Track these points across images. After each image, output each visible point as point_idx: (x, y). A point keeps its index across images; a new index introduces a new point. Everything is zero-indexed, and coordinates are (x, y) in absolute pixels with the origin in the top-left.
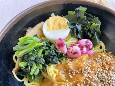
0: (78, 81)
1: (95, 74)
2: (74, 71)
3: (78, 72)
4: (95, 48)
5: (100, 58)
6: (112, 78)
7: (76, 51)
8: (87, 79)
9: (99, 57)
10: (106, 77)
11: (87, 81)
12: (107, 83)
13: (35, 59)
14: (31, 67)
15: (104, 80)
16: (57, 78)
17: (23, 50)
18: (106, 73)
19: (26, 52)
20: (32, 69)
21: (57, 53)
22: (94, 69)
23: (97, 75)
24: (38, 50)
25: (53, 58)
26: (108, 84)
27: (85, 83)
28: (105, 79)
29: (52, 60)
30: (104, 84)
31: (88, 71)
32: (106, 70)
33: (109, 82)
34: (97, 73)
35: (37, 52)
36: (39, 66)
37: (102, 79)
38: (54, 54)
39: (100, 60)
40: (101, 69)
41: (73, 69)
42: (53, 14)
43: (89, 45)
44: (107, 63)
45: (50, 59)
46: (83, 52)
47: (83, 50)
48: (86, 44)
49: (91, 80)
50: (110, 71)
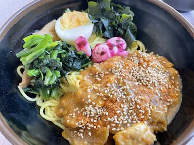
0: (107, 81)
1: (130, 73)
2: (103, 72)
3: (108, 73)
4: (131, 49)
5: (136, 56)
6: (151, 74)
7: (103, 51)
8: (119, 77)
9: (135, 55)
10: (143, 75)
11: (118, 80)
12: (145, 81)
13: (48, 62)
14: (45, 74)
15: (141, 78)
16: (82, 84)
17: (31, 53)
18: (143, 71)
19: (35, 56)
20: (46, 77)
21: (79, 55)
22: (127, 68)
23: (132, 74)
24: (51, 52)
25: (74, 61)
26: (146, 82)
27: (116, 82)
28: (143, 77)
29: (73, 64)
30: (142, 83)
31: (120, 69)
32: (144, 67)
33: (148, 79)
34: (132, 71)
35: (51, 55)
36: (56, 73)
37: (138, 77)
38: (74, 56)
39: (136, 58)
40: (137, 67)
41: (100, 71)
42: (68, 9)
43: (121, 45)
44: (144, 61)
45: (69, 64)
46: (113, 52)
47: (113, 50)
48: (117, 44)
49: (124, 78)
50: (149, 67)
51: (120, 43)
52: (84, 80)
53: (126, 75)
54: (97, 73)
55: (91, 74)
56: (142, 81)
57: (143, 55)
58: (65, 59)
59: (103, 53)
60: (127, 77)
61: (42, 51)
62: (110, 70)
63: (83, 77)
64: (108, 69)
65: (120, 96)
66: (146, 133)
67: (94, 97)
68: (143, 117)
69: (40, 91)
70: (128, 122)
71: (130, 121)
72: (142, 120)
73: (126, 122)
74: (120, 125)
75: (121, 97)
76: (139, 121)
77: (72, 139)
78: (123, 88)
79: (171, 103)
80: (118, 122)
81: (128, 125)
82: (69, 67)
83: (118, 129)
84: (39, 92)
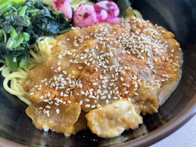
0: (86, 47)
1: (117, 39)
2: (82, 36)
3: (88, 37)
5: (129, 22)
6: (144, 42)
8: (101, 42)
9: (127, 22)
10: (134, 42)
11: (100, 45)
12: (135, 49)
14: (9, 36)
15: (131, 46)
16: (54, 50)
18: (135, 38)
20: (10, 39)
21: (54, 15)
22: (115, 33)
23: (119, 40)
25: (48, 23)
26: (137, 50)
27: (97, 47)
28: (133, 44)
29: (46, 26)
30: (131, 52)
31: (104, 33)
32: (136, 34)
33: (139, 47)
34: (121, 37)
35: (19, 12)
36: (23, 36)
37: (127, 45)
39: (129, 24)
40: (128, 34)
41: (80, 35)
43: (113, 10)
44: (138, 27)
45: (42, 25)
46: (101, 16)
47: (101, 14)
48: (108, 9)
49: (108, 43)
50: (142, 34)
51: (112, 8)
52: (57, 46)
53: (111, 40)
54: (76, 38)
55: (68, 39)
56: (132, 50)
57: (137, 20)
58: (37, 19)
59: (86, 16)
60: (111, 43)
61: (6, 6)
62: (92, 34)
63: (57, 42)
64: (89, 33)
65: (100, 65)
66: (129, 112)
67: (66, 64)
68: (127, 92)
69: (6, 59)
70: (107, 98)
71: (109, 97)
72: (125, 97)
73: (105, 97)
74: (96, 101)
75: (101, 67)
76: (121, 98)
77: (36, 116)
78: (105, 55)
79: (167, 80)
80: (94, 97)
81: (107, 101)
82: (41, 30)
83: (93, 107)
84: (4, 60)
